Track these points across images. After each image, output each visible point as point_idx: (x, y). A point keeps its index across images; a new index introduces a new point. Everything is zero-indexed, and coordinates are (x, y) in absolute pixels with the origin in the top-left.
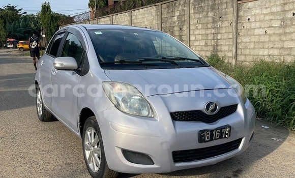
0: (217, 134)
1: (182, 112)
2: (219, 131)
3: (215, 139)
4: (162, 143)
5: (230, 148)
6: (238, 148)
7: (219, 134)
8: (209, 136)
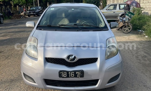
0: (72, 74)
1: (53, 58)
2: (74, 73)
3: (71, 77)
4: (37, 74)
5: (88, 84)
6: (96, 85)
7: (73, 74)
8: (66, 74)
